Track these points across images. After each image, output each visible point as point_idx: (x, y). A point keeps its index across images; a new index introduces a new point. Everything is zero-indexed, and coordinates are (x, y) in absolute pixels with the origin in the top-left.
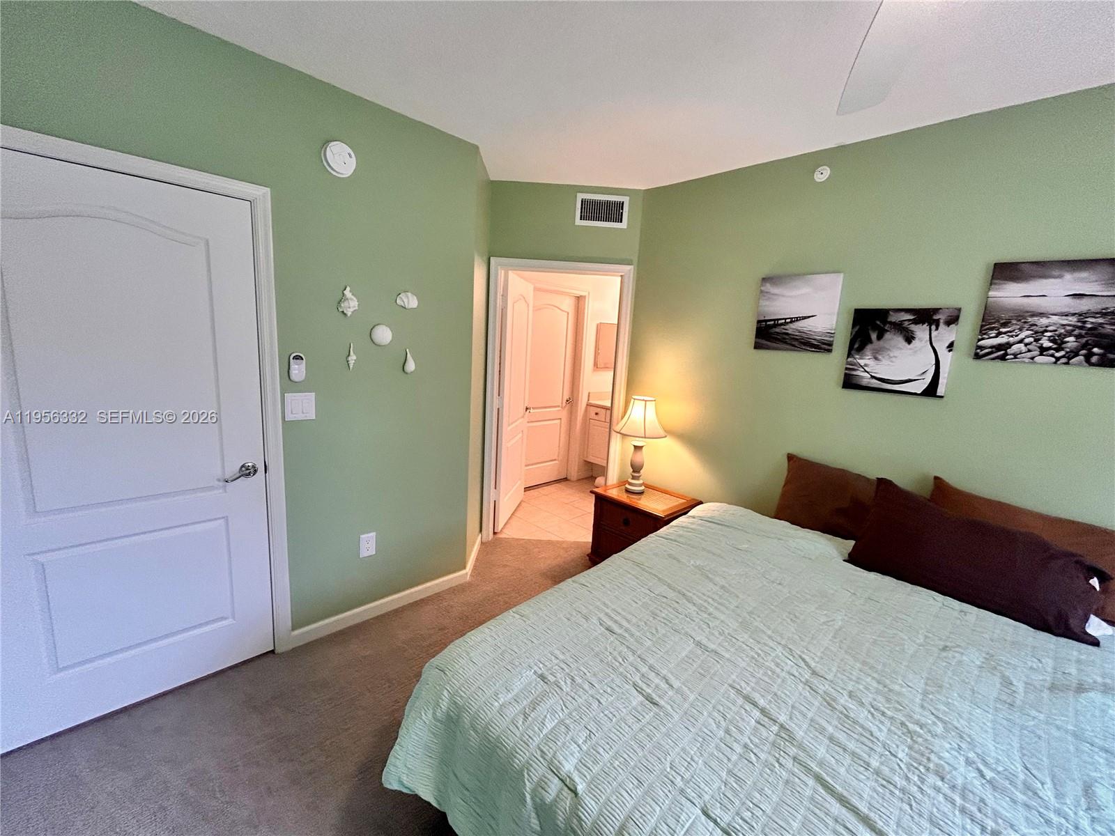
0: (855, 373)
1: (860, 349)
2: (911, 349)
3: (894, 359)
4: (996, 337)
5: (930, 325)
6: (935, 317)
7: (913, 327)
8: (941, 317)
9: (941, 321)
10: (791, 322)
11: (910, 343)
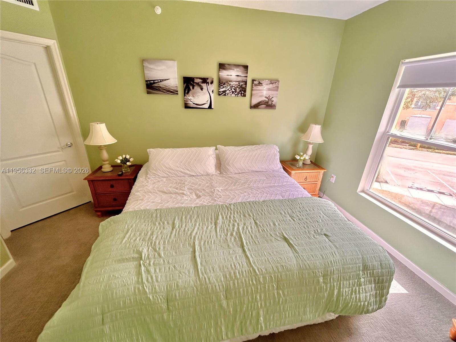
0: (188, 102)
1: (188, 93)
2: (203, 93)
3: (199, 96)
4: (223, 88)
5: (207, 84)
6: (208, 81)
7: (202, 84)
9: (209, 83)
11: (202, 90)
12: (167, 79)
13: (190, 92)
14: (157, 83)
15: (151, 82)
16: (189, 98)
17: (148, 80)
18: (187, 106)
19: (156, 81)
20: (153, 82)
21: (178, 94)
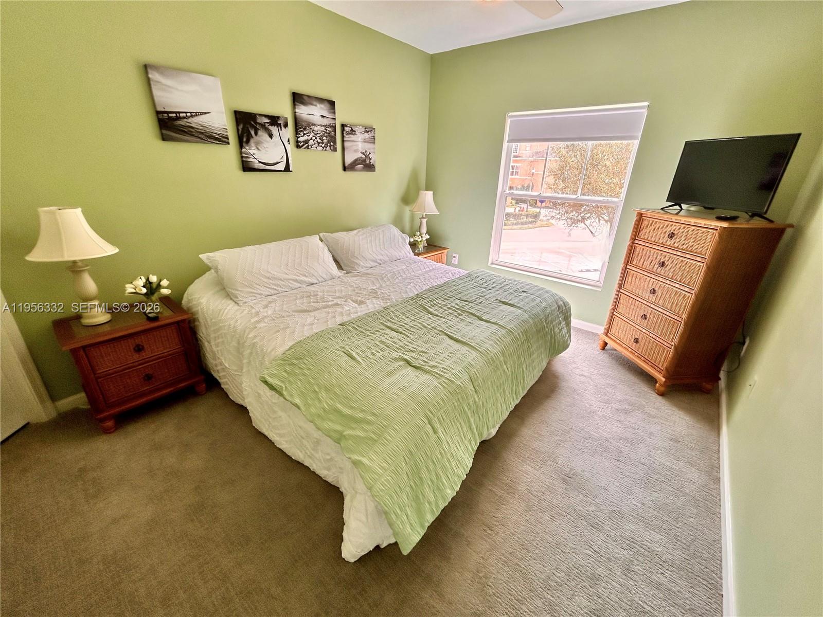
1: (248, 142)
5: (278, 127)
6: (279, 122)
7: (271, 128)
8: (281, 122)
9: (282, 125)
10: (192, 116)
11: (271, 138)
12: (206, 113)
13: (252, 141)
14: (184, 118)
15: (170, 115)
16: (251, 152)
17: (163, 110)
18: (247, 167)
19: (182, 115)
20: (174, 115)
21: (229, 143)
